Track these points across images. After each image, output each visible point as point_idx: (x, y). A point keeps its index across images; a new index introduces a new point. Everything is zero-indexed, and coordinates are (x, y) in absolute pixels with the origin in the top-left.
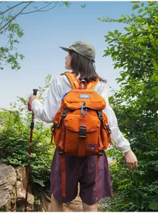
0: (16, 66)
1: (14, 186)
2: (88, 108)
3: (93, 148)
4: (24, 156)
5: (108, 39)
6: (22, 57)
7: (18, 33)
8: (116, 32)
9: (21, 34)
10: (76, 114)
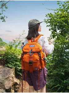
0: (4, 21)
1: (12, 78)
2: (33, 52)
3: (36, 69)
4: (14, 64)
5: (47, 16)
6: (7, 17)
7: (6, 7)
8: (51, 14)
9: (6, 8)
10: (27, 55)
